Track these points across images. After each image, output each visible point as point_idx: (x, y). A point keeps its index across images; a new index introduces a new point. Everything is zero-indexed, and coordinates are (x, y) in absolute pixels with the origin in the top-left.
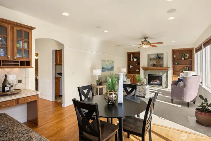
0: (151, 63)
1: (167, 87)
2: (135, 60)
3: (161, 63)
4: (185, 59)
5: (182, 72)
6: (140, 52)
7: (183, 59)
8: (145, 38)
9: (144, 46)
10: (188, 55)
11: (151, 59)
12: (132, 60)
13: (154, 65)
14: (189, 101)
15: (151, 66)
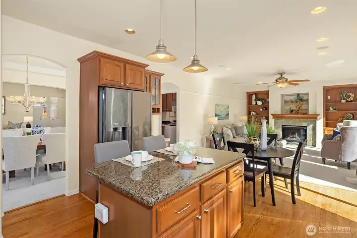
0: (288, 108)
1: (314, 145)
2: (260, 103)
3: (304, 107)
4: (347, 101)
5: (342, 121)
6: (268, 91)
7: (344, 101)
8: (281, 74)
9: (280, 85)
10: (353, 95)
11: (286, 102)
12: (254, 103)
13: (292, 111)
14: (350, 160)
15: (286, 113)
